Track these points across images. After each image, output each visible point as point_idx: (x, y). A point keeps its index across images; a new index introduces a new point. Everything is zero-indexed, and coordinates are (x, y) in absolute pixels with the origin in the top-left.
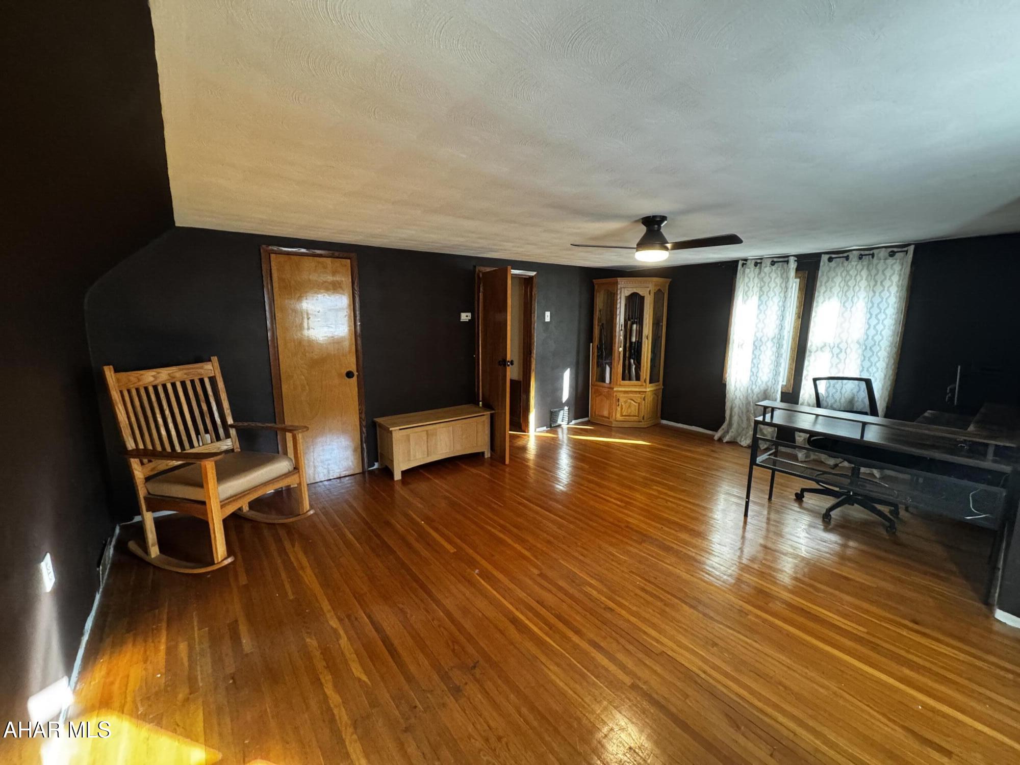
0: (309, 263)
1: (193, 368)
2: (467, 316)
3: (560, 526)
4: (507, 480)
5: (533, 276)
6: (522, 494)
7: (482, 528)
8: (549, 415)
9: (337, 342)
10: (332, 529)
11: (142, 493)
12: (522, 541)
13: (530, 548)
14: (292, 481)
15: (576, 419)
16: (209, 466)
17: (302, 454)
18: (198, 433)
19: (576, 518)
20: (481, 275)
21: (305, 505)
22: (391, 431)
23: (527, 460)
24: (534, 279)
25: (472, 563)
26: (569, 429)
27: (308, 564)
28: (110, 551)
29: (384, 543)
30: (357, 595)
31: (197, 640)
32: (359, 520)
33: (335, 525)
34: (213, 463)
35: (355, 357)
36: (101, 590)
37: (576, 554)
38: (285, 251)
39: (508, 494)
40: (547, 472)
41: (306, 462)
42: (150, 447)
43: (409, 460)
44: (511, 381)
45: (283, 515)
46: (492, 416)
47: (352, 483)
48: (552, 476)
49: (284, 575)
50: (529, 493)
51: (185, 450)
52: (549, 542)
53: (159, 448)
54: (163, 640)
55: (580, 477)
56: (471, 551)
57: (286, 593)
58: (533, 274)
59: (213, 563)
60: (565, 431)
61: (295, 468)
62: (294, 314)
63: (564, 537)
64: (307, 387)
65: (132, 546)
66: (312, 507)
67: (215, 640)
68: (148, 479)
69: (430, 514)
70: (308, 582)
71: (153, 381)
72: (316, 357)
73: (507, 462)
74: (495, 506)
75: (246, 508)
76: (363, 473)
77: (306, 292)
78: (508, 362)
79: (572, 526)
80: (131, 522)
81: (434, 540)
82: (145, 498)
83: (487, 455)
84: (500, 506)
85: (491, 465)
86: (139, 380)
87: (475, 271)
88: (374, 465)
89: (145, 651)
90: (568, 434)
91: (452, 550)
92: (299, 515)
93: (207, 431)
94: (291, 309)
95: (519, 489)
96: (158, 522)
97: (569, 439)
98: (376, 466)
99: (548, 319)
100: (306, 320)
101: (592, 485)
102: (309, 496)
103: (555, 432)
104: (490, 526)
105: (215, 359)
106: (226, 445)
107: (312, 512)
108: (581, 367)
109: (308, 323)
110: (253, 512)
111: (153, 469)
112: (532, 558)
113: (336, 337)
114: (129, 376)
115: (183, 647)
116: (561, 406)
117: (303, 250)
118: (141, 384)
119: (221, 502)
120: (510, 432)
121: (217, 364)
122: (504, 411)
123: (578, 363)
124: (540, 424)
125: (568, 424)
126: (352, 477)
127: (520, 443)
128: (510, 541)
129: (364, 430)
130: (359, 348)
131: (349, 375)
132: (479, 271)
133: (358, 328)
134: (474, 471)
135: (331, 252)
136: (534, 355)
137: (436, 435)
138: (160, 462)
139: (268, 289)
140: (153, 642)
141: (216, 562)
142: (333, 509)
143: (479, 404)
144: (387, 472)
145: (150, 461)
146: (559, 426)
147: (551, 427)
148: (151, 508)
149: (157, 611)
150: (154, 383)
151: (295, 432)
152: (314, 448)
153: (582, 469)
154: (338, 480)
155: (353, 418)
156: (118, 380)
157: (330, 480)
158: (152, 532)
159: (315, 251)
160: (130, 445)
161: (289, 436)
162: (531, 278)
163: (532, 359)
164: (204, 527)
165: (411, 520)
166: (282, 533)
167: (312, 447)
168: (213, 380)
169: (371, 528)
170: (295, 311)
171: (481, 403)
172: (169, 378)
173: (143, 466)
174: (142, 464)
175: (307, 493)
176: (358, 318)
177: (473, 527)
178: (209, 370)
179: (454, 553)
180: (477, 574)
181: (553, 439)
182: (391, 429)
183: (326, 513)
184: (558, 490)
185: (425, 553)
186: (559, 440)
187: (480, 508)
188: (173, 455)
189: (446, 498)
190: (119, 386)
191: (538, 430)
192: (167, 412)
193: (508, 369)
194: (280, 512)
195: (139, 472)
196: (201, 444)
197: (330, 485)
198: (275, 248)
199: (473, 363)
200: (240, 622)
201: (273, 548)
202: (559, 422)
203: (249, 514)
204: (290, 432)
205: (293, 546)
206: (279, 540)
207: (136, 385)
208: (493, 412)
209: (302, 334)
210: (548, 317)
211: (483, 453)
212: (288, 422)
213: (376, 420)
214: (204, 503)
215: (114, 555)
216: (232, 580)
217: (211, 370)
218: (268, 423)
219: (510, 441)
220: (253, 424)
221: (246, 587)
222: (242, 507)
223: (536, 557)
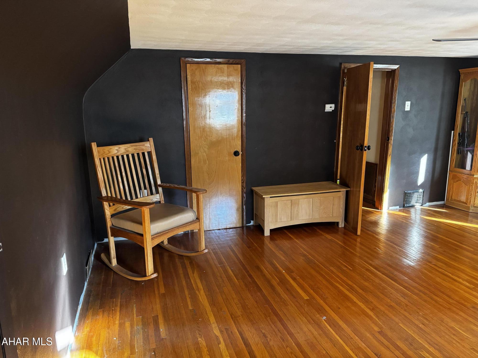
0: (212, 69)
1: (139, 146)
2: (331, 107)
3: (404, 295)
4: (358, 249)
5: (395, 69)
6: (370, 262)
7: (332, 285)
8: (402, 196)
9: (229, 129)
10: (219, 266)
11: (109, 224)
12: (366, 302)
13: (373, 309)
14: (195, 228)
15: (430, 201)
16: (146, 211)
17: (202, 209)
18: (140, 189)
19: (420, 291)
20: (346, 71)
21: (202, 245)
22: (264, 198)
23: (378, 234)
24: (397, 72)
25: (321, 311)
26: (422, 210)
27: (202, 288)
28: (92, 258)
29: (255, 282)
30: (233, 316)
31: (135, 322)
32: (237, 262)
33: (221, 262)
34: (149, 209)
35: (240, 141)
36: (87, 280)
37: (417, 322)
38: (196, 61)
39: (357, 261)
40: (395, 246)
41: (204, 215)
42: (114, 196)
43: (276, 221)
44: (367, 163)
45: (188, 250)
46: (347, 192)
47: (234, 233)
48: (400, 251)
49: (187, 292)
50: (377, 262)
51: (133, 199)
52: (391, 306)
53: (119, 197)
54: (118, 318)
55: (429, 255)
56: (321, 302)
57: (188, 306)
58: (395, 67)
59: (145, 276)
60: (419, 212)
61: (197, 218)
62: (200, 108)
63: (407, 305)
64: (207, 162)
65: (103, 256)
66: (206, 247)
67: (145, 324)
68: (112, 216)
69: (291, 267)
70: (201, 300)
71: (116, 153)
72: (214, 140)
73: (359, 233)
74: (345, 269)
75: (166, 242)
76: (242, 227)
77: (209, 92)
78: (366, 147)
79: (415, 297)
80: (102, 242)
81: (292, 286)
82: (111, 228)
83: (342, 225)
84: (350, 269)
85: (345, 234)
86: (109, 152)
87: (341, 67)
88: (251, 222)
89: (109, 322)
90: (421, 214)
91: (306, 297)
92: (198, 252)
93: (145, 188)
94: (199, 104)
95: (368, 257)
96: (117, 244)
97: (422, 220)
98: (252, 223)
99: (408, 107)
100: (208, 112)
101: (440, 264)
102: (205, 239)
103: (409, 212)
104: (339, 284)
105: (151, 139)
106: (156, 198)
107: (206, 251)
108: (440, 153)
109: (210, 115)
110: (169, 245)
111: (115, 210)
112: (374, 317)
113: (228, 125)
114: (104, 149)
115: (128, 324)
116: (416, 188)
117: (208, 60)
118: (110, 155)
119: (152, 236)
120: (363, 208)
121: (152, 143)
122: (358, 190)
123: (436, 150)
124: (393, 203)
125: (422, 205)
126: (234, 229)
127: (373, 218)
128: (355, 300)
129: (245, 195)
130: (244, 133)
131: (236, 154)
132: (345, 68)
133: (244, 118)
134: (329, 237)
135: (228, 60)
136: (392, 141)
137: (298, 205)
138: (119, 205)
139: (185, 90)
140: (112, 317)
141: (147, 275)
142: (220, 251)
143: (336, 182)
144: (260, 229)
145: (114, 205)
146: (413, 206)
147: (404, 206)
148: (113, 235)
149: (115, 299)
150: (117, 155)
151: (198, 193)
152: (210, 206)
153: (432, 248)
154: (225, 231)
155: (238, 186)
156: (99, 152)
157: (220, 229)
158: (113, 250)
159: (217, 60)
160: (104, 194)
161: (194, 195)
162: (394, 71)
163: (390, 145)
164: (141, 250)
165: (276, 268)
166: (187, 262)
167: (209, 205)
168: (150, 153)
169: (245, 269)
170: (201, 106)
171: (338, 181)
172: (126, 151)
173: (110, 207)
174: (110, 206)
175: (204, 237)
176: (244, 111)
177: (324, 282)
178: (148, 147)
179: (307, 300)
180: (324, 320)
181: (406, 218)
182: (264, 197)
183: (216, 253)
184: (405, 264)
185: (284, 296)
186: (411, 219)
187: (332, 268)
188: (126, 202)
189: (304, 255)
190: (99, 156)
191: (391, 208)
192: (124, 174)
193: (365, 153)
194: (186, 248)
195: (108, 211)
196: (142, 196)
197: (219, 233)
198: (190, 59)
199: (334, 147)
200: (159, 317)
201: (181, 271)
202: (413, 202)
203: (167, 246)
204: (195, 193)
205: (193, 273)
206: (184, 268)
207: (107, 155)
208: (348, 189)
209: (205, 123)
210: (408, 106)
211: (338, 223)
212: (194, 186)
213: (254, 188)
214: (142, 235)
215: (94, 260)
216: (156, 289)
217: (149, 147)
218: (182, 185)
219: (362, 215)
220: (172, 185)
221: (164, 295)
222: (164, 240)
223: (377, 317)
